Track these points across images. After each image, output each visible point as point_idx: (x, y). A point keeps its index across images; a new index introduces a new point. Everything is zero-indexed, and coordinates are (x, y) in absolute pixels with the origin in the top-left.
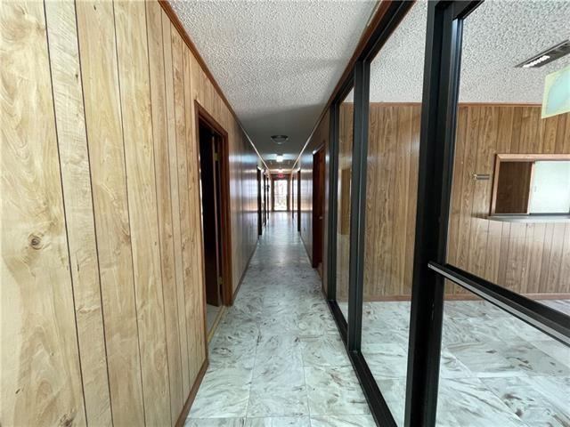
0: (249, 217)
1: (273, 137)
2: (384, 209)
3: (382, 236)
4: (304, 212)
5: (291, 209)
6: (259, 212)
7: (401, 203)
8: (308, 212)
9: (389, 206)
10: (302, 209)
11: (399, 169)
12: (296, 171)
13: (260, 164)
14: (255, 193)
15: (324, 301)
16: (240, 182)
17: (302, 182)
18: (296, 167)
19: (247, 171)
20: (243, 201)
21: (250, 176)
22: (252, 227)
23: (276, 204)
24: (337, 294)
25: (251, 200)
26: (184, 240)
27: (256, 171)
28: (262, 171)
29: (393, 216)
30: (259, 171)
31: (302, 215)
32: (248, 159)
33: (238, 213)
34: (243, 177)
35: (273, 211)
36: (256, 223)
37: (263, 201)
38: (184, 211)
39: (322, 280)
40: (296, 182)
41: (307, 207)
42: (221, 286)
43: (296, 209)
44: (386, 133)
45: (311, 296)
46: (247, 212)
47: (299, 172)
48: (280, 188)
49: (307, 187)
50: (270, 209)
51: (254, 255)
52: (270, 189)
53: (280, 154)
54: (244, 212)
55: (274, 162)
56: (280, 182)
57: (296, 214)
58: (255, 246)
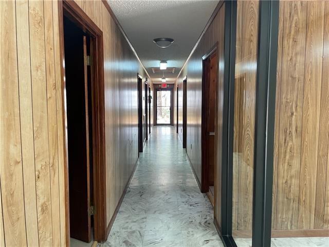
0: (128, 131)
1: (156, 40)
2: (290, 125)
3: (287, 157)
4: (191, 126)
5: (175, 122)
6: (140, 126)
7: (311, 118)
8: (196, 126)
9: (296, 121)
10: (188, 122)
11: (308, 77)
12: (181, 81)
13: (141, 72)
14: (135, 105)
15: (217, 236)
16: (118, 92)
17: (189, 93)
18: (181, 76)
19: (126, 80)
20: (120, 113)
21: (130, 86)
22: (131, 143)
23: (159, 117)
24: (233, 228)
25: (130, 112)
26: (39, 167)
27: (136, 80)
28: (143, 80)
29: (301, 133)
30: (140, 80)
31: (188, 130)
32: (126, 66)
33: (115, 127)
34: (121, 87)
35: (156, 124)
36: (136, 138)
37: (144, 114)
38: (40, 128)
39: (214, 209)
40: (181, 93)
41: (195, 120)
42: (92, 217)
43: (181, 122)
44: (292, 32)
45: (201, 228)
46: (125, 126)
47: (185, 81)
48: (163, 100)
49: (195, 99)
50: (152, 122)
51: (134, 176)
52: (152, 100)
53: (164, 61)
54: (122, 126)
55: (157, 70)
56: (163, 93)
57: (181, 129)
58: (135, 165)
